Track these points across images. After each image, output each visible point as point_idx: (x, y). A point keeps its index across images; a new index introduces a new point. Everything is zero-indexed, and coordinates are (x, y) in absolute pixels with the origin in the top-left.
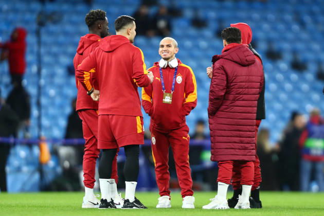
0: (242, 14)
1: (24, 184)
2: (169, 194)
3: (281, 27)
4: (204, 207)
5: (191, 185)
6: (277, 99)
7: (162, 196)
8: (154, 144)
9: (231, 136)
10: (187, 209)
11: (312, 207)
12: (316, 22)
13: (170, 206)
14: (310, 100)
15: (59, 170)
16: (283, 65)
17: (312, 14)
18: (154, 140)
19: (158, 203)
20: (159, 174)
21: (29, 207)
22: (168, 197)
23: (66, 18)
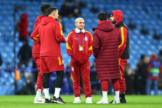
0: (116, 6)
1: (7, 91)
2: (80, 96)
3: (136, 12)
4: (97, 103)
5: (91, 92)
6: (134, 48)
7: (76, 97)
8: (73, 71)
9: (105, 68)
10: (89, 103)
11: (151, 103)
12: (153, 10)
13: (80, 102)
14: (150, 49)
15: (25, 84)
16: (137, 32)
17: (151, 6)
18: (73, 69)
19: (74, 101)
20: (75, 86)
21: (10, 102)
22: (80, 98)
23: (28, 8)
